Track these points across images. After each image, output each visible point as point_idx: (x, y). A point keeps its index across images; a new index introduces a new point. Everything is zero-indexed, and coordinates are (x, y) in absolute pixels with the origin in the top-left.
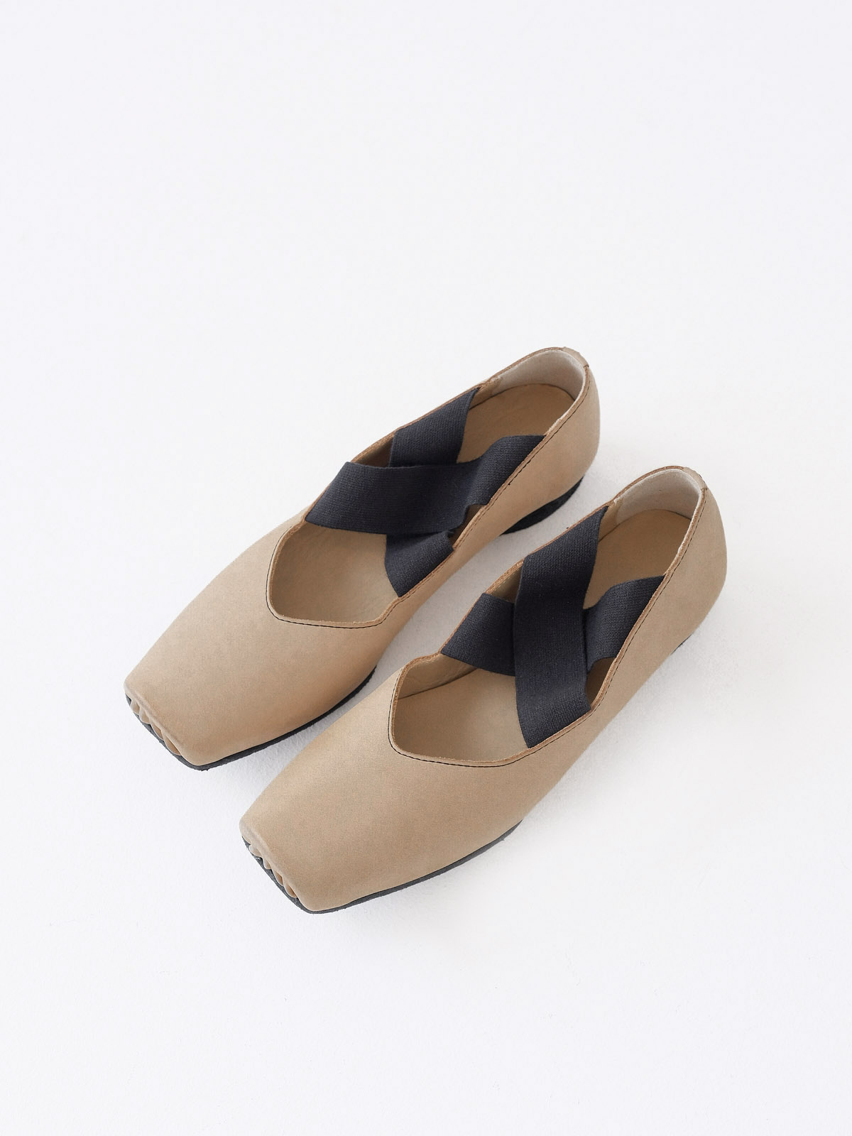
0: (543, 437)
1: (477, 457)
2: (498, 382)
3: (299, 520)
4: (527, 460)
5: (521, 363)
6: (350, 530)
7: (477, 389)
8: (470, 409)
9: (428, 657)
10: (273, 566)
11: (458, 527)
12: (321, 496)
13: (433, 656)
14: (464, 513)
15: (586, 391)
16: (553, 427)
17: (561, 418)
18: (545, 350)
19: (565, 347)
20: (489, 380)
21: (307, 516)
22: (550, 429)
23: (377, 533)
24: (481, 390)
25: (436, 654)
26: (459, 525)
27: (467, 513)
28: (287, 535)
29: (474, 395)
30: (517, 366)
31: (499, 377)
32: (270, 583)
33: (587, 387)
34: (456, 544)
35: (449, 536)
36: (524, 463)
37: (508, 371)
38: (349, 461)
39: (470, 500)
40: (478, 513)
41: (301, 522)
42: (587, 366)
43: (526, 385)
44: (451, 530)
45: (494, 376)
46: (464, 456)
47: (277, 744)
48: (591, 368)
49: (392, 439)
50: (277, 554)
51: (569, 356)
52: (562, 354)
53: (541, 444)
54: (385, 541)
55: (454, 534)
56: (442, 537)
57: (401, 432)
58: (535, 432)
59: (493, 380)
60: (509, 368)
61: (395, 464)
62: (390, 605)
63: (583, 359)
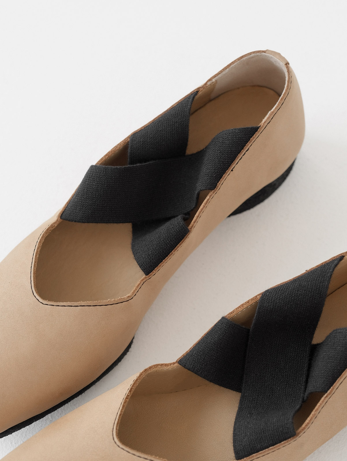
0: (258, 128)
1: (202, 149)
2: (214, 85)
3: (55, 219)
4: (246, 149)
5: (232, 66)
6: (99, 223)
7: (195, 93)
8: (191, 113)
9: (166, 365)
10: (35, 259)
11: (192, 210)
12: (72, 197)
13: (171, 364)
14: (195, 199)
15: (290, 84)
16: (266, 118)
17: (272, 110)
18: (250, 54)
19: (267, 50)
20: (206, 84)
21: (62, 215)
22: (264, 120)
23: (123, 223)
24: (200, 93)
25: (174, 363)
26: (192, 208)
27: (198, 198)
28: (46, 232)
29: (194, 97)
30: (228, 69)
31: (214, 80)
32: (34, 273)
33: (290, 82)
34: (191, 225)
35: (185, 219)
36: (244, 151)
37: (221, 74)
38: (94, 164)
39: (200, 186)
40: (208, 197)
41: (57, 220)
42: (287, 64)
43: (238, 88)
44: (186, 214)
45: (210, 80)
46: (192, 149)
47: (49, 415)
48: (291, 65)
49: (128, 142)
50: (38, 248)
51: (271, 57)
52: (266, 56)
53: (257, 134)
54: (131, 230)
55: (189, 217)
56: (178, 220)
57: (134, 135)
58: (250, 125)
59: (209, 83)
60: (221, 72)
61: (132, 163)
62: (138, 283)
63: (283, 59)
